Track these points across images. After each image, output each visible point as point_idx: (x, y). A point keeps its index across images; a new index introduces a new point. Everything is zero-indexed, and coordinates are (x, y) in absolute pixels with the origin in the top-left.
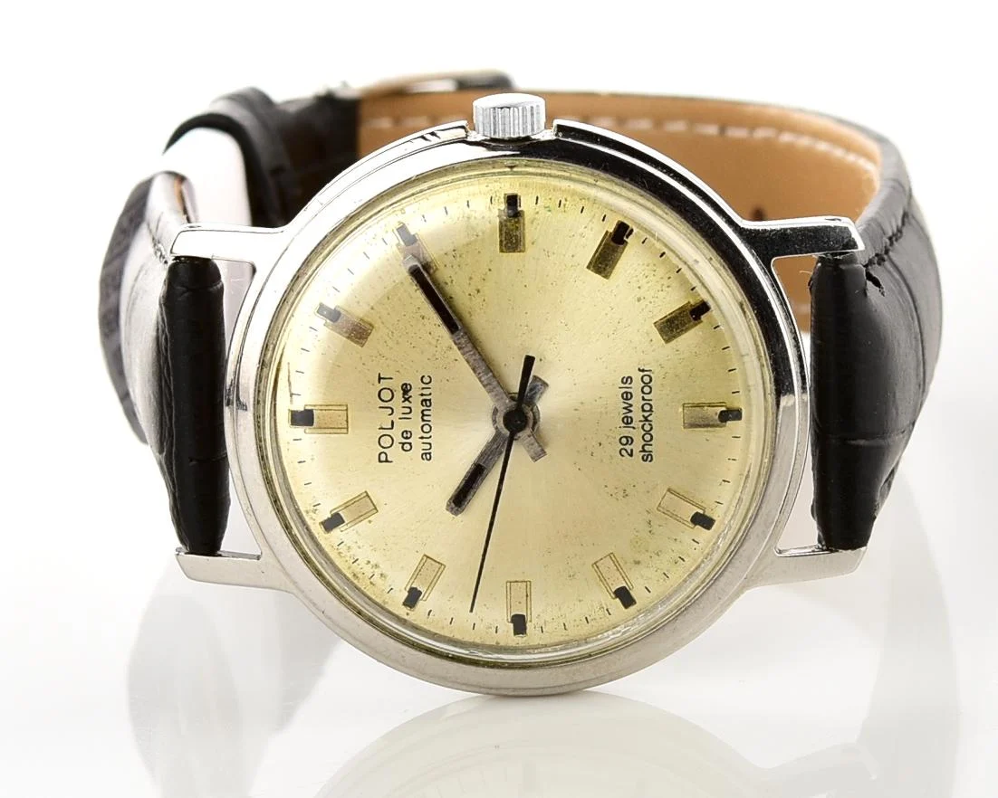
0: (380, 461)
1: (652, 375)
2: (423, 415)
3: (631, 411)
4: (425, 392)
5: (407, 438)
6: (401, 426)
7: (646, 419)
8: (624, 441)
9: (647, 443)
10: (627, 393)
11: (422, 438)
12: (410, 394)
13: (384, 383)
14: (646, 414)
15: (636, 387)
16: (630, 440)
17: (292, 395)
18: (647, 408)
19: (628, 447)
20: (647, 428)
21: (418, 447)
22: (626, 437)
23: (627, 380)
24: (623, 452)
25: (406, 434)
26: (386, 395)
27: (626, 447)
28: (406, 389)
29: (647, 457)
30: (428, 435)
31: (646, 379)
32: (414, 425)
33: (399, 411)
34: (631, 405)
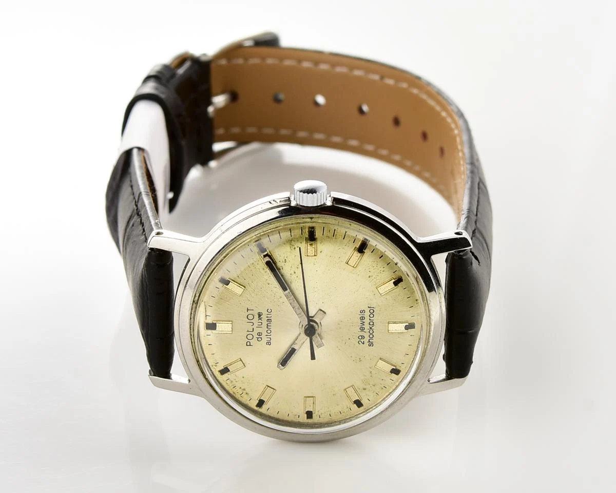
0: (247, 345)
1: (374, 310)
2: (268, 326)
3: (364, 325)
4: (268, 316)
5: (260, 335)
6: (257, 330)
7: (371, 328)
8: (360, 337)
9: (372, 338)
10: (362, 317)
11: (267, 335)
12: (262, 317)
13: (250, 312)
14: (371, 326)
15: (367, 314)
16: (363, 337)
17: (206, 316)
18: (371, 323)
19: (362, 340)
20: (371, 332)
21: (265, 339)
22: (362, 336)
23: (362, 311)
24: (360, 342)
25: (259, 334)
26: (251, 317)
27: (361, 340)
28: (260, 315)
29: (371, 344)
30: (269, 334)
31: (372, 311)
32: (263, 330)
33: (256, 325)
34: (364, 322)
